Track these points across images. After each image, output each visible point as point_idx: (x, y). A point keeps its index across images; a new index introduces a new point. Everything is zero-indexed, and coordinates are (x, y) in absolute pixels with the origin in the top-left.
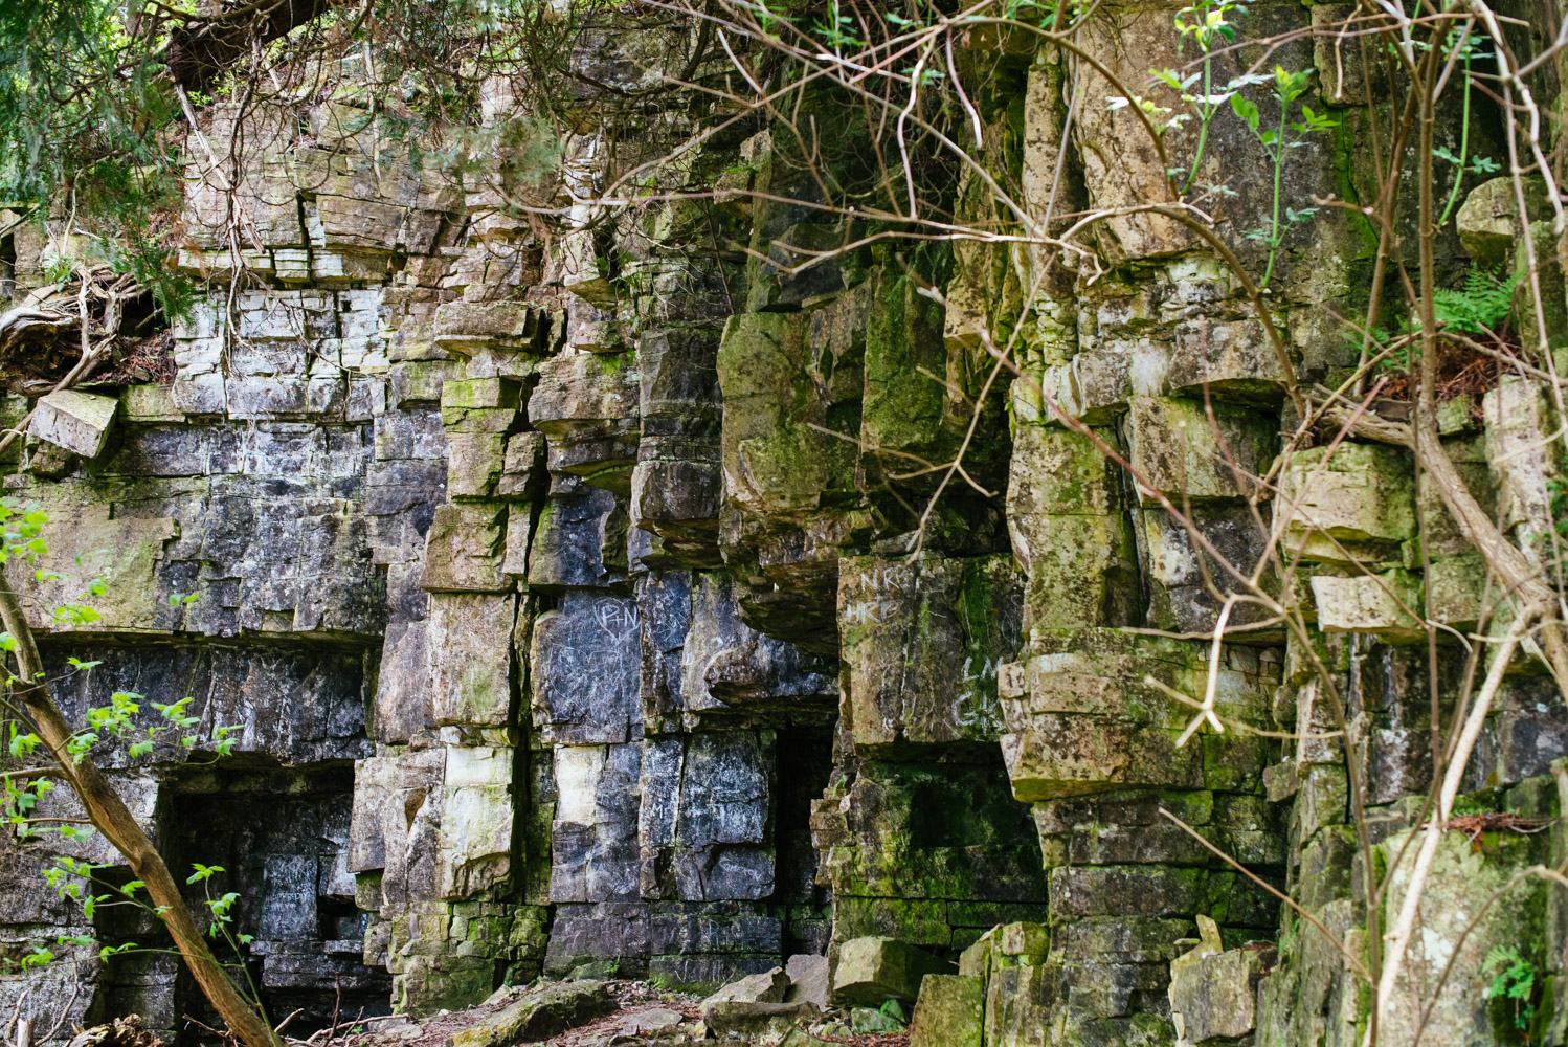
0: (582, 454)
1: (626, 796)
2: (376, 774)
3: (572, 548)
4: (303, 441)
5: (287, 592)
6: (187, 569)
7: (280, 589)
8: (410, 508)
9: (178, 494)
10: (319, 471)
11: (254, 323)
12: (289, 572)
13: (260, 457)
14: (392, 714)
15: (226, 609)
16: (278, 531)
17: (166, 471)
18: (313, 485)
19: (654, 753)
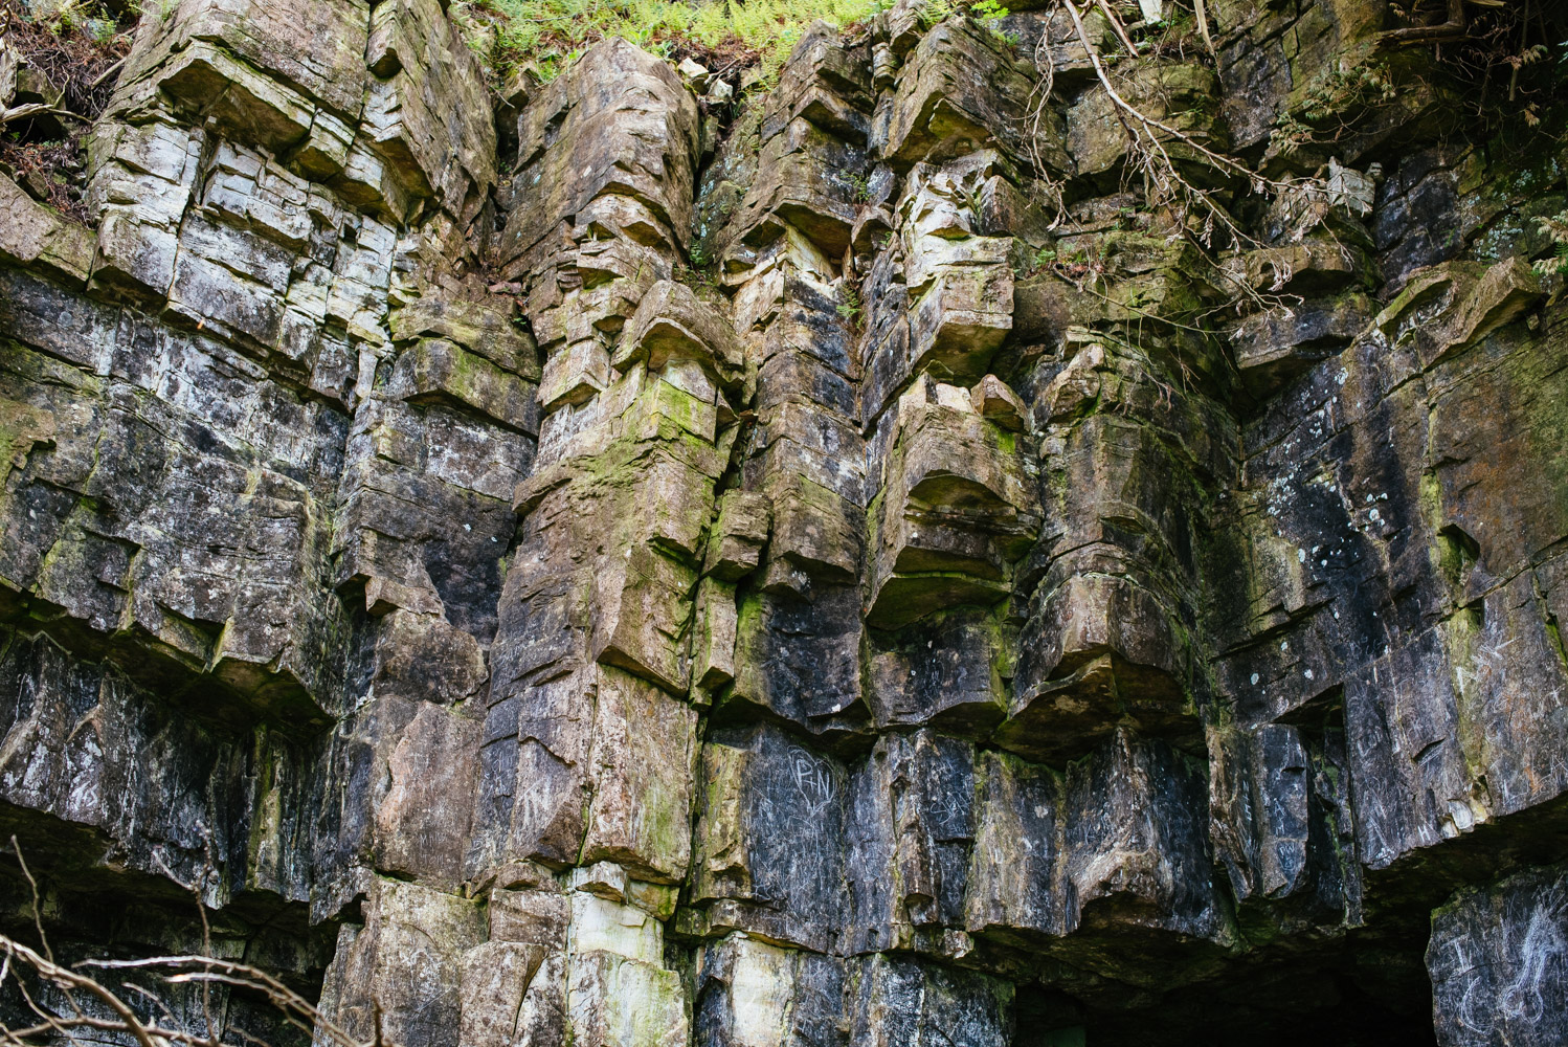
0: (947, 539)
1: (830, 1029)
2: (416, 910)
3: (781, 666)
4: (249, 387)
5: (213, 593)
6: (57, 501)
7: (199, 588)
8: (422, 541)
9: (55, 383)
10: (258, 440)
11: (233, 192)
12: (219, 566)
13: (185, 385)
14: (395, 827)
15: (102, 585)
16: (203, 500)
17: (39, 341)
18: (249, 457)
19: (890, 976)
